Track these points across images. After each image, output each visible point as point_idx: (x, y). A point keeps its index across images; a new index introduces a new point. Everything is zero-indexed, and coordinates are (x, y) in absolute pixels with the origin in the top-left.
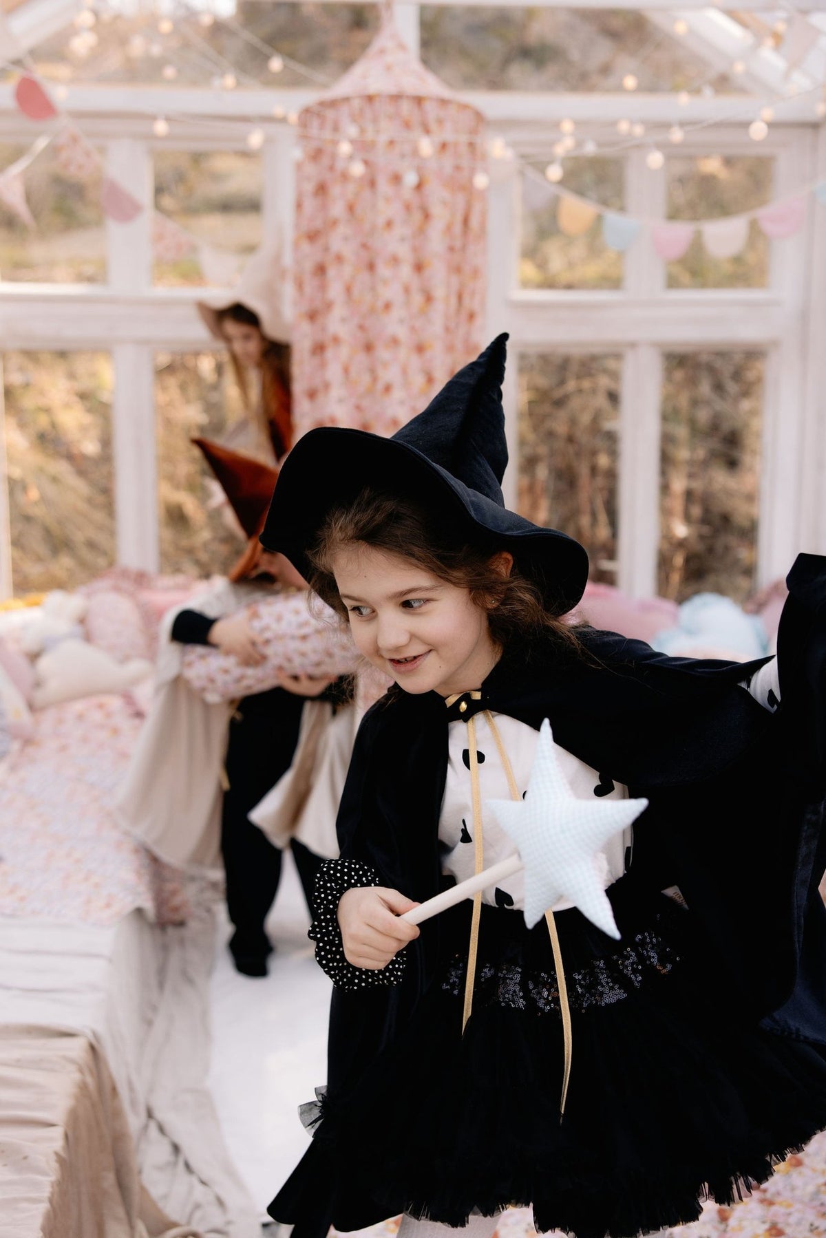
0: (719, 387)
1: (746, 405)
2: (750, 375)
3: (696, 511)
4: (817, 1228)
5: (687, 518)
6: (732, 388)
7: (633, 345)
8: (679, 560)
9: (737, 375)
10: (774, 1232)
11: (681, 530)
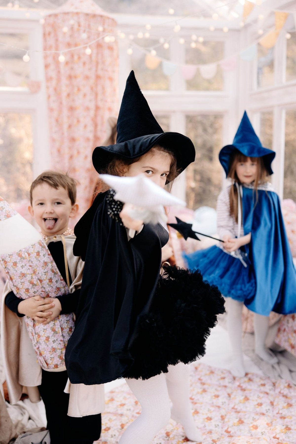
0: (205, 130)
1: (216, 137)
2: (217, 126)
3: (198, 177)
4: (255, 419)
5: (195, 180)
6: (210, 130)
7: (174, 112)
8: (193, 196)
9: (212, 125)
10: (240, 422)
11: (193, 184)
